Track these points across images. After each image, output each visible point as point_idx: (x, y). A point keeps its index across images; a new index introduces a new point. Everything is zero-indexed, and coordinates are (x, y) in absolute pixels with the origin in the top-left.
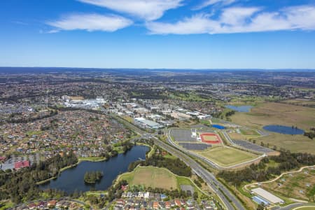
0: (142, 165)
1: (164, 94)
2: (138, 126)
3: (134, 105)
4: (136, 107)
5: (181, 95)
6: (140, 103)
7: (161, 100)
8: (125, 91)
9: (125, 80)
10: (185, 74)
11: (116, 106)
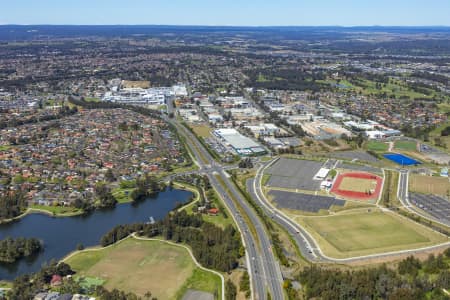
0: (141, 235)
1: (328, 81)
2: (208, 148)
3: (239, 101)
4: (239, 106)
5: (369, 83)
6: (255, 98)
7: (306, 94)
8: (245, 72)
9: (267, 49)
10: (420, 37)
11: (198, 103)
